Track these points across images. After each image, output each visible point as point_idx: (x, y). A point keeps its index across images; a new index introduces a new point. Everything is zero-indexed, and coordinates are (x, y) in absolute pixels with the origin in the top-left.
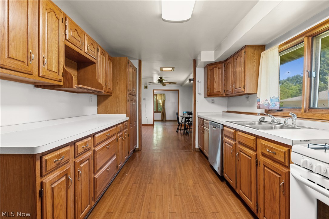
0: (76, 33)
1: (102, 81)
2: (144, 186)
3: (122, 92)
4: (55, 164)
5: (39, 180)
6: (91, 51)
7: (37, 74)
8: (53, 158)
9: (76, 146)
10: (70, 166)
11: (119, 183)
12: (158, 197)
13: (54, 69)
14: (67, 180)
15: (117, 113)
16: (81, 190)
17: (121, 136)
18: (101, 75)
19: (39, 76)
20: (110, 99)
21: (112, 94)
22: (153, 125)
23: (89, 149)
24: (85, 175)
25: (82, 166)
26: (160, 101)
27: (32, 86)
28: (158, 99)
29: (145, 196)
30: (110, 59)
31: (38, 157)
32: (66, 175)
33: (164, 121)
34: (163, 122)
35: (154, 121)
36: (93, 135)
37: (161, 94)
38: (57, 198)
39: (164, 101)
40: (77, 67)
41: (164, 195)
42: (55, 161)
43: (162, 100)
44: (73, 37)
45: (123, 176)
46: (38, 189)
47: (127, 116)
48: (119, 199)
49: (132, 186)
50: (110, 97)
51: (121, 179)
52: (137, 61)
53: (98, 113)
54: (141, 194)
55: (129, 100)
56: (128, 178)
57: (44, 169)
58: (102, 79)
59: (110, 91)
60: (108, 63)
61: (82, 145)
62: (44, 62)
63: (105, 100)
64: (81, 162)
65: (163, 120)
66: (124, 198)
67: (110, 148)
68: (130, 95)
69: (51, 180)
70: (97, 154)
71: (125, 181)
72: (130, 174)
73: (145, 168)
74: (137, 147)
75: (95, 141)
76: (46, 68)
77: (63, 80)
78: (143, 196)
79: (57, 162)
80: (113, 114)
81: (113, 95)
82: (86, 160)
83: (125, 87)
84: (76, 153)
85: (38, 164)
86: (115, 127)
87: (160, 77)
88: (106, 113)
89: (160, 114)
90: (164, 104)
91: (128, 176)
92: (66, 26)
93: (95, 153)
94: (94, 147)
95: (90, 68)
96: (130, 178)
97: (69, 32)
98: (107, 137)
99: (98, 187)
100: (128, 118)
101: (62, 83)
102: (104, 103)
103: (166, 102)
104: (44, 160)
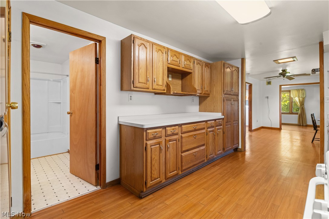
0: (175, 57)
1: (198, 85)
2: (226, 178)
3: (218, 93)
4: (153, 136)
5: (145, 141)
6: (187, 65)
7: (152, 88)
8: (152, 132)
9: (166, 129)
10: (163, 140)
11: (207, 170)
12: (233, 190)
13: (160, 83)
14: (160, 148)
15: (214, 112)
16: (170, 158)
17: (213, 131)
18: (197, 81)
19: (152, 89)
20: (208, 99)
21: (209, 95)
22: (280, 129)
23: (177, 134)
24: (173, 150)
25: (170, 143)
26: (297, 99)
27: (153, 94)
28: (292, 96)
29: (222, 185)
30: (207, 66)
31: (145, 130)
32: (159, 144)
33: (303, 126)
34: (301, 127)
35: (281, 124)
36: (180, 125)
37: (298, 90)
38: (153, 155)
39: (304, 99)
40: (181, 77)
41: (239, 191)
42: (153, 135)
43: (299, 97)
44: (173, 61)
45: (213, 166)
46: (145, 146)
47: (223, 115)
48: (201, 179)
49: (216, 175)
50: (208, 98)
51: (211, 167)
52: (240, 60)
53: (200, 111)
54: (220, 183)
55: (225, 100)
56: (217, 169)
57: (147, 137)
58: (198, 84)
59: (207, 92)
60: (205, 70)
61: (170, 130)
62: (155, 81)
63: (204, 100)
64: (170, 141)
65: (302, 124)
66: (205, 180)
67: (197, 138)
68: (226, 95)
69: (150, 144)
70: (183, 139)
71: (213, 170)
72: (220, 166)
73: (238, 166)
74: (240, 147)
75: (182, 130)
76: (156, 84)
77: (166, 90)
78: (221, 184)
79: (154, 135)
80: (211, 112)
81: (211, 95)
82: (174, 141)
83: (221, 88)
84: (166, 134)
85: (145, 133)
86: (204, 123)
87: (282, 70)
88: (205, 111)
89: (297, 116)
90: (302, 103)
91: (217, 168)
92: (168, 55)
93: (182, 138)
94: (181, 134)
95: (189, 77)
96: (219, 169)
97: (170, 58)
98: (193, 129)
99: (184, 163)
100: (223, 117)
101: (165, 91)
102: (204, 103)
103: (306, 99)
104: (147, 132)
